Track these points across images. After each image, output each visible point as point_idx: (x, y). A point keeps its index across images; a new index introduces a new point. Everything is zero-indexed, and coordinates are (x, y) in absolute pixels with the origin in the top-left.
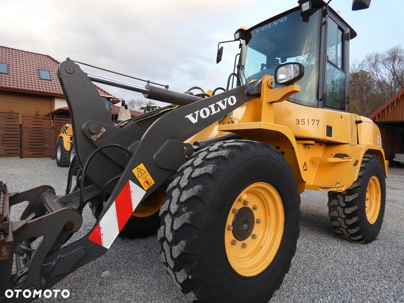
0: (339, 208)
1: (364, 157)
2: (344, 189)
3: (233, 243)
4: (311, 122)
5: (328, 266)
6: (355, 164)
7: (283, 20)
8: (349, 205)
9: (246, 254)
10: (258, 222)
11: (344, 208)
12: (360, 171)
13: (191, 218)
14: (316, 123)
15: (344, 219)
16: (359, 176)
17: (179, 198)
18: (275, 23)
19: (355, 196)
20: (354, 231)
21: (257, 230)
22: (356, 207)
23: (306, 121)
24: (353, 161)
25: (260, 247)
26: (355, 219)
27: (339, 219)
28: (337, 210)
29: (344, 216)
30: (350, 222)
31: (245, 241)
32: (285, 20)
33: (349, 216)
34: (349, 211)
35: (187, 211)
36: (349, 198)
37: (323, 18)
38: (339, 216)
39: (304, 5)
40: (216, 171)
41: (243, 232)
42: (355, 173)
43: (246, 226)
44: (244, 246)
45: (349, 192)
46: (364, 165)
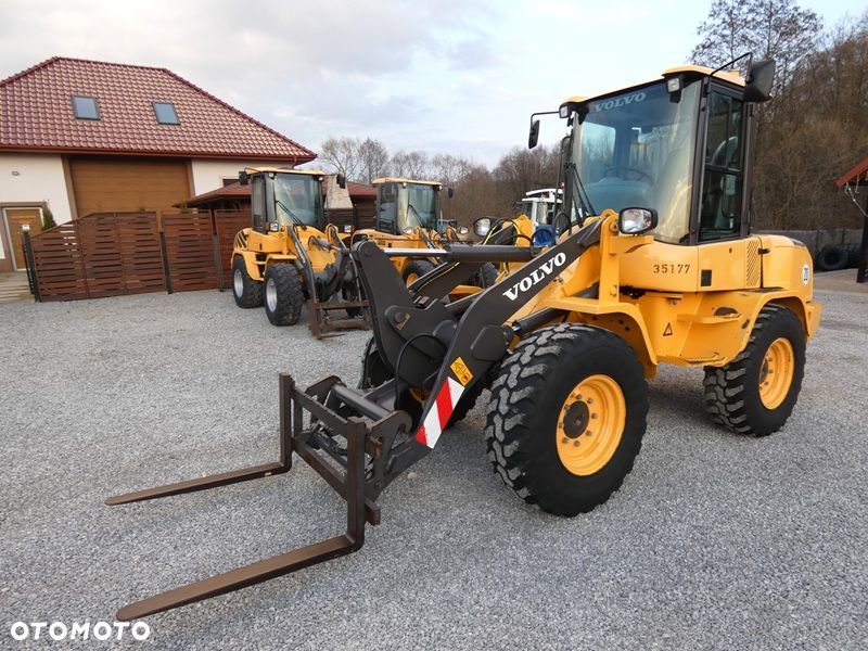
0: (717, 388)
1: (761, 312)
2: (724, 363)
3: (564, 441)
4: (677, 269)
5: (689, 468)
6: (745, 326)
7: (640, 97)
8: (732, 384)
9: (581, 452)
10: (593, 416)
11: (724, 389)
12: (751, 335)
13: (524, 419)
14: (684, 269)
15: (725, 404)
16: (749, 344)
17: (509, 398)
18: (627, 99)
19: (742, 371)
20: (739, 420)
21: (592, 425)
22: (742, 387)
23: (670, 269)
24: (741, 320)
25: (595, 445)
26: (740, 404)
27: (718, 403)
28: (715, 391)
29: (724, 400)
30: (733, 408)
31: (578, 439)
32: (643, 98)
33: (732, 400)
34: (731, 393)
35: (519, 412)
36: (733, 375)
37: (704, 99)
38: (718, 400)
39: (671, 82)
40: (547, 372)
41: (575, 430)
42: (745, 338)
43: (579, 422)
44: (577, 444)
45: (733, 366)
46: (759, 326)
